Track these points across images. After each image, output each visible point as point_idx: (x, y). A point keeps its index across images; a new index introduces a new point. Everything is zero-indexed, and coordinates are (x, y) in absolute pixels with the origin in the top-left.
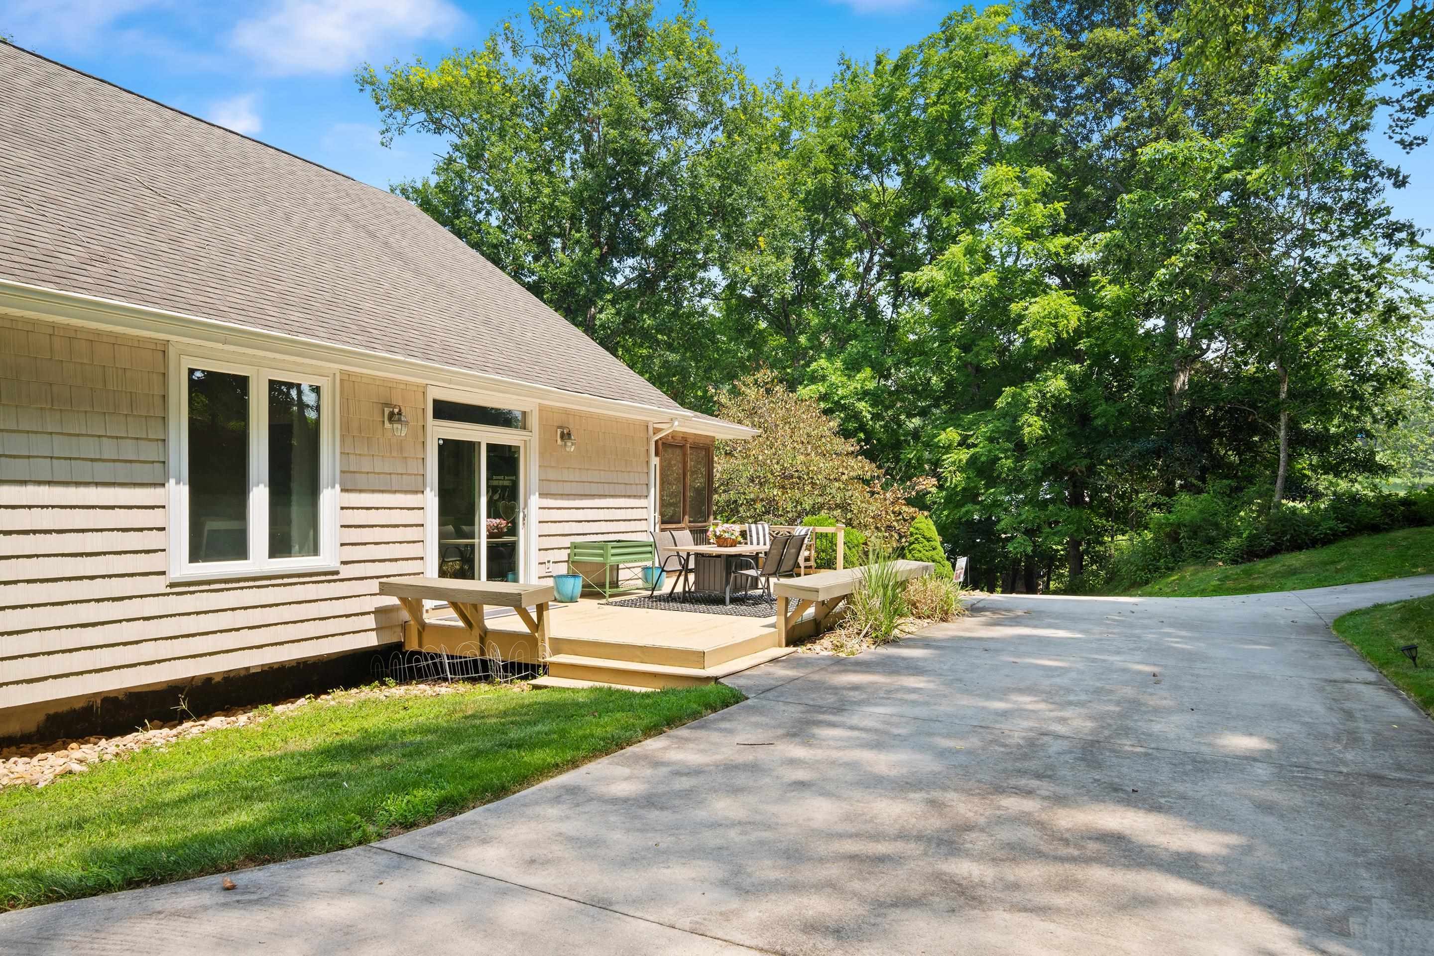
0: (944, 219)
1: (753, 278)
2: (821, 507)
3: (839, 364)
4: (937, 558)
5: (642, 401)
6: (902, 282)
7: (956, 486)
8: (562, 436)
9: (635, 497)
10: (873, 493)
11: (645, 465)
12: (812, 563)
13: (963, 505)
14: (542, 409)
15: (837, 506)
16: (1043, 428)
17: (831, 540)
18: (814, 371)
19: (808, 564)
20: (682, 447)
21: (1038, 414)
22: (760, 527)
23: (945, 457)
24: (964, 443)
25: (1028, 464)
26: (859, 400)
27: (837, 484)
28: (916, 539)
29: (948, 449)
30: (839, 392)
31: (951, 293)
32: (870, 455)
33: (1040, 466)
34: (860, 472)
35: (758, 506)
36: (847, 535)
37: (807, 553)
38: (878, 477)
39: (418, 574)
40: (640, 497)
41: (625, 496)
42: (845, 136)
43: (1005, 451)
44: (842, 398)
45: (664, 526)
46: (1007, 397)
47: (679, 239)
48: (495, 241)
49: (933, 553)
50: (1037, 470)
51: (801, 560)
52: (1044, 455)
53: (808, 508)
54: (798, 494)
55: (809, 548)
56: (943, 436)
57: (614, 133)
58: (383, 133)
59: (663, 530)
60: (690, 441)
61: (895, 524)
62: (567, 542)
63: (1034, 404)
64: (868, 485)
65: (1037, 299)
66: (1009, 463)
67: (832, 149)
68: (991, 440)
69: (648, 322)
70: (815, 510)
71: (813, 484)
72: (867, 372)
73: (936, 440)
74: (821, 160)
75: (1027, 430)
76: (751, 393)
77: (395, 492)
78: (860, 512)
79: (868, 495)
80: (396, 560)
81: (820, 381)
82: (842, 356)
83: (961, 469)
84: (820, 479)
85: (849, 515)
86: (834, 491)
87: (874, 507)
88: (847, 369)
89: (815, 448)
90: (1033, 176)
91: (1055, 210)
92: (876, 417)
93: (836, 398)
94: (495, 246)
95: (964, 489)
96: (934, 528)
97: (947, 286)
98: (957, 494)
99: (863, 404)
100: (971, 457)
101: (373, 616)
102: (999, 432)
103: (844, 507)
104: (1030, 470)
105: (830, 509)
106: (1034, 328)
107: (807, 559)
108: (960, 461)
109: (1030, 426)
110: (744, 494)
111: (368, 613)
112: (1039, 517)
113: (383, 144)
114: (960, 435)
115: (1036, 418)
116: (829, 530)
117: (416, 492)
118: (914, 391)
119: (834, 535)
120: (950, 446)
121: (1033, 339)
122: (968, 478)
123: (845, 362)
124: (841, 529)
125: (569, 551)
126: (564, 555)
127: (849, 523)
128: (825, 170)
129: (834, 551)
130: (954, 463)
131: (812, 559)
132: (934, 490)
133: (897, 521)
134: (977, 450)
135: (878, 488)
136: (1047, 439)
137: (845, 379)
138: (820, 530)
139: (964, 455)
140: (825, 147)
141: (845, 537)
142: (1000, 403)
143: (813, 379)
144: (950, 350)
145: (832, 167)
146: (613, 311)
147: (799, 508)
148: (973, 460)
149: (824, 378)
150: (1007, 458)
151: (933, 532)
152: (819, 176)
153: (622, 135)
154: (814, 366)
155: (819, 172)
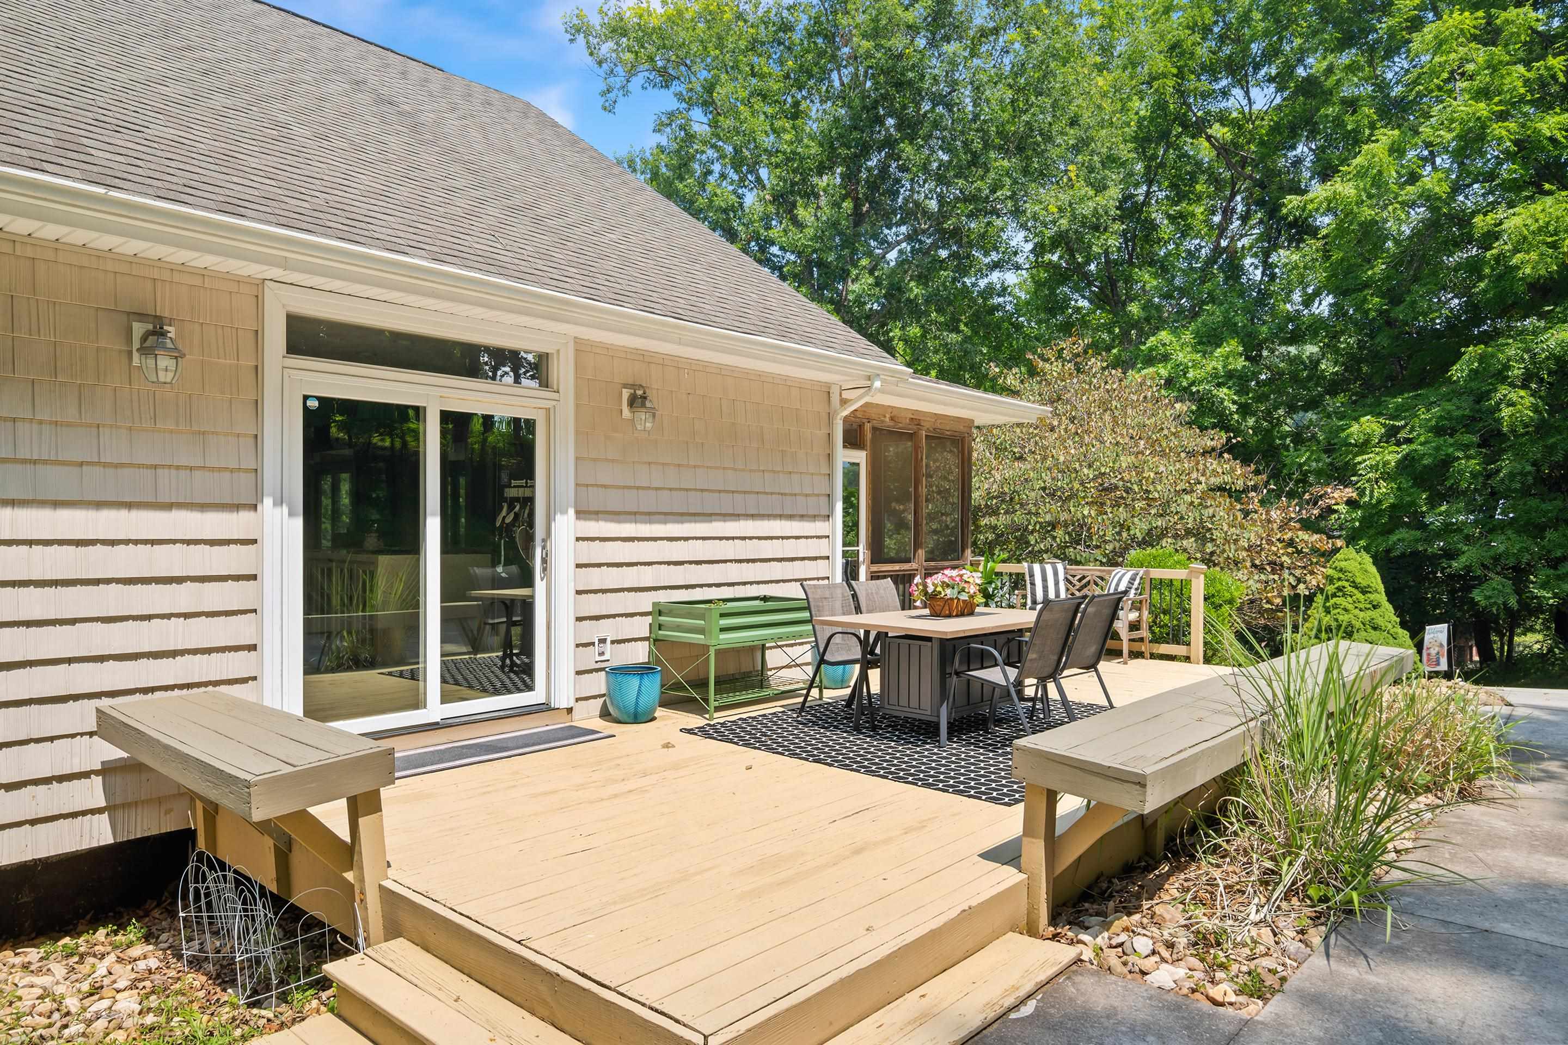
0: (1347, 118)
1: (1062, 221)
2: (1163, 533)
3: (1188, 337)
4: (1380, 622)
5: (808, 341)
6: (1284, 211)
7: (1379, 502)
8: (632, 402)
9: (802, 517)
10: (1246, 514)
11: (823, 462)
12: (1144, 633)
13: (1390, 532)
14: (582, 348)
15: (1189, 533)
16: (1535, 409)
17: (1181, 591)
18: (1151, 349)
19: (1136, 634)
20: (911, 436)
21: (1524, 386)
22: (1049, 568)
23: (1359, 459)
24: (1391, 434)
25: (1506, 465)
26: (1219, 385)
27: (1187, 498)
28: (1339, 589)
29: (1364, 446)
30: (1191, 375)
31: (1367, 213)
32: (1241, 452)
33: (1529, 468)
34: (1227, 478)
35: (1059, 533)
36: (1210, 582)
37: (1133, 616)
38: (1255, 488)
39: (244, 681)
40: (814, 518)
41: (780, 517)
42: (1192, 28)
43: (1467, 447)
44: (1193, 383)
45: (875, 568)
46: (1470, 362)
47: (956, 176)
48: (723, 205)
49: (1374, 614)
50: (1523, 474)
51: (1121, 626)
52: (1536, 451)
53: (1139, 536)
54: (1122, 513)
55: (1137, 606)
56: (1355, 428)
57: (867, 44)
58: (603, 94)
59: (874, 577)
60: (927, 425)
61: (1284, 558)
62: (645, 602)
63: (1517, 371)
64: (1238, 500)
65: (1516, 210)
66: (1474, 464)
67: (1175, 48)
68: (1438, 431)
69: (916, 291)
70: (1150, 539)
71: (1150, 501)
72: (1232, 345)
73: (1343, 435)
74: (1160, 63)
75: (1506, 412)
76: (1053, 369)
77: (169, 506)
78: (1227, 541)
79: (1240, 515)
80: (174, 654)
81: (1160, 361)
82: (1193, 326)
83: (1387, 476)
84: (1159, 491)
85: (1209, 548)
86: (1183, 508)
87: (1252, 535)
88: (1200, 343)
89: (1153, 443)
90: (1507, 22)
91: (1548, 69)
92: (1244, 410)
93: (1185, 384)
94: (725, 211)
95: (1393, 506)
96: (1373, 570)
97: (1360, 203)
98: (1380, 513)
99: (1225, 390)
100: (1405, 457)
101: (97, 781)
102: (1450, 419)
103: (1201, 534)
104: (1511, 475)
105: (1176, 536)
106: (1516, 251)
107: (1134, 626)
108: (1386, 464)
109: (1511, 404)
110: (1037, 514)
111: (86, 775)
112: (1527, 549)
113: (605, 108)
114: (1384, 425)
115: (1522, 393)
116: (1178, 574)
117: (236, 507)
118: (1295, 378)
119: (1185, 584)
120: (1367, 442)
121: (1518, 268)
122: (1399, 489)
123: (1197, 334)
124: (1200, 572)
125: (649, 619)
126: (641, 627)
127: (1209, 561)
128: (1164, 75)
129: (1187, 612)
130: (1373, 468)
131: (1144, 626)
132: (1342, 508)
133: (1288, 554)
134: (1413, 447)
135: (1255, 505)
136: (1541, 429)
137: (1198, 356)
138: (1157, 573)
139: (1392, 456)
140: (1164, 46)
141: (1207, 586)
142: (1458, 372)
143: (1150, 361)
144: (1365, 300)
145: (1175, 71)
146: (871, 280)
147: (1125, 535)
148: (1407, 463)
149: (1165, 358)
150: (1468, 458)
151: (1374, 578)
152: (1156, 84)
153: (878, 47)
154: (1152, 341)
155: (1155, 79)
